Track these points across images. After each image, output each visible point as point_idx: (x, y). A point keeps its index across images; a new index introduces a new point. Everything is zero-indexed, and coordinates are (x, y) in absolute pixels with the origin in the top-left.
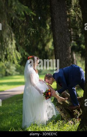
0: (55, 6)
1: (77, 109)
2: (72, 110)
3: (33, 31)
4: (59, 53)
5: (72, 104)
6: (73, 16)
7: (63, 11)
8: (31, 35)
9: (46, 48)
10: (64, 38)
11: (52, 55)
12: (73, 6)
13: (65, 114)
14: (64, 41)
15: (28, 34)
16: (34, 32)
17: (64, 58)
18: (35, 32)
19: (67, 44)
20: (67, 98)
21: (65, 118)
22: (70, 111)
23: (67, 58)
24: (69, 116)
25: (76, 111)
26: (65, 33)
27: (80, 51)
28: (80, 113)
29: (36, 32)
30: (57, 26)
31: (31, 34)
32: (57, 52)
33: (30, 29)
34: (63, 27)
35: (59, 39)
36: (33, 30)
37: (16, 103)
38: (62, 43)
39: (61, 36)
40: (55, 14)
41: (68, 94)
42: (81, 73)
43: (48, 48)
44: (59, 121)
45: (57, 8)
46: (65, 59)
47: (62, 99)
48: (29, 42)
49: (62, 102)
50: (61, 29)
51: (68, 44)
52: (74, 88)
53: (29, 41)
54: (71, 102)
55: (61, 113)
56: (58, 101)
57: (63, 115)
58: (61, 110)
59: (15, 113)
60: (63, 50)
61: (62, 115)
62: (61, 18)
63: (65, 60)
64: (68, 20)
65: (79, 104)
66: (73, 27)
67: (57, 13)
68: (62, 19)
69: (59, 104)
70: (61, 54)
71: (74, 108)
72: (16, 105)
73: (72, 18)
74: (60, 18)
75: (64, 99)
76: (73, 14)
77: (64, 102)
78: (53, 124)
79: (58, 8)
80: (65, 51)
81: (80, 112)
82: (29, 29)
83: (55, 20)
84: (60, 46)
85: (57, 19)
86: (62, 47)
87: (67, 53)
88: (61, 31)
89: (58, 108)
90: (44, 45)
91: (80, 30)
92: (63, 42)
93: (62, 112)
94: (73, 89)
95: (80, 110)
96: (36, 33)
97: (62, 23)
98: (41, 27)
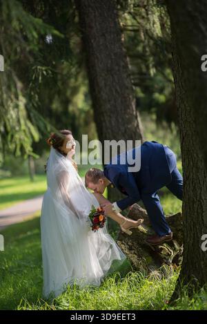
0: (90, 9)
1: (165, 242)
2: (156, 246)
3: (45, 73)
4: (110, 117)
5: (154, 232)
6: (130, 28)
7: (110, 19)
8: (40, 81)
9: (71, 108)
10: (117, 81)
11: (87, 123)
12: (132, 6)
13: (139, 256)
14: (119, 90)
15: (32, 80)
16: (48, 74)
17: (122, 128)
18: (50, 72)
19: (126, 95)
20: (142, 220)
21: (141, 267)
22: (152, 248)
23: (129, 126)
24: (150, 259)
25: (165, 247)
26: (119, 70)
27: (153, 110)
28: (175, 250)
29: (53, 74)
30: (98, 55)
31: (40, 78)
32: (105, 114)
33: (36, 68)
34: (113, 57)
35: (105, 84)
36: (44, 68)
37: (15, 243)
38: (114, 93)
39: (111, 77)
40: (91, 27)
41: (141, 209)
42: (168, 158)
43: (75, 109)
44: (130, 275)
45: (95, 13)
46: (125, 131)
47: (130, 222)
48: (37, 99)
49: (130, 230)
50: (110, 61)
51: (128, 94)
52: (155, 196)
53: (37, 96)
54: (151, 227)
55: (130, 255)
56: (123, 229)
57: (135, 259)
58: (130, 249)
59: (19, 266)
60: (119, 109)
61: (134, 261)
62: (106, 35)
63: (123, 131)
64: (123, 39)
65: (170, 231)
66: (131, 53)
67: (95, 25)
68: (109, 37)
69: (125, 234)
70: (114, 119)
71: (159, 240)
72: (17, 249)
73: (129, 32)
74: (103, 35)
75: (135, 222)
76: (129, 23)
77: (135, 230)
78: (116, 281)
79: (97, 13)
80: (123, 112)
81: (175, 248)
82: (33, 68)
83: (92, 41)
84: (109, 101)
85: (97, 39)
86: (115, 102)
87: (127, 117)
88: (109, 65)
89: (122, 243)
90: (67, 102)
91: (151, 59)
92: (116, 90)
93: (133, 252)
94: (153, 197)
95: (175, 244)
96: (52, 76)
97: (109, 46)
98: (63, 61)
